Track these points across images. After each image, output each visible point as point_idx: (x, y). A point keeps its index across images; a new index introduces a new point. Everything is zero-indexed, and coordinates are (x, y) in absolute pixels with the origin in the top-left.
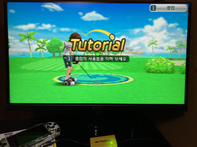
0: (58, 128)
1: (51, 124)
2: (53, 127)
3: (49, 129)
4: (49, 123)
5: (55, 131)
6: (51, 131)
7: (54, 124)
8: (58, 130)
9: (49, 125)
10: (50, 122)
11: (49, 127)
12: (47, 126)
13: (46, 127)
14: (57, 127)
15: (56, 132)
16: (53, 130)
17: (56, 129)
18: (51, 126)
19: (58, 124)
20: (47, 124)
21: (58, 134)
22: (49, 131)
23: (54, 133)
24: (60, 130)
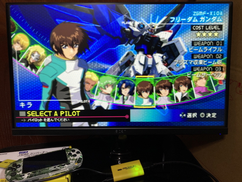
0: (80, 158)
1: (74, 151)
2: (75, 155)
3: (69, 157)
4: (72, 150)
6: (71, 159)
9: (71, 152)
10: (74, 149)
11: (70, 154)
12: (69, 152)
13: (68, 154)
15: (75, 162)
16: (73, 160)
17: (77, 159)
18: (73, 153)
19: (82, 153)
22: (68, 159)
23: (73, 163)
24: (82, 161)
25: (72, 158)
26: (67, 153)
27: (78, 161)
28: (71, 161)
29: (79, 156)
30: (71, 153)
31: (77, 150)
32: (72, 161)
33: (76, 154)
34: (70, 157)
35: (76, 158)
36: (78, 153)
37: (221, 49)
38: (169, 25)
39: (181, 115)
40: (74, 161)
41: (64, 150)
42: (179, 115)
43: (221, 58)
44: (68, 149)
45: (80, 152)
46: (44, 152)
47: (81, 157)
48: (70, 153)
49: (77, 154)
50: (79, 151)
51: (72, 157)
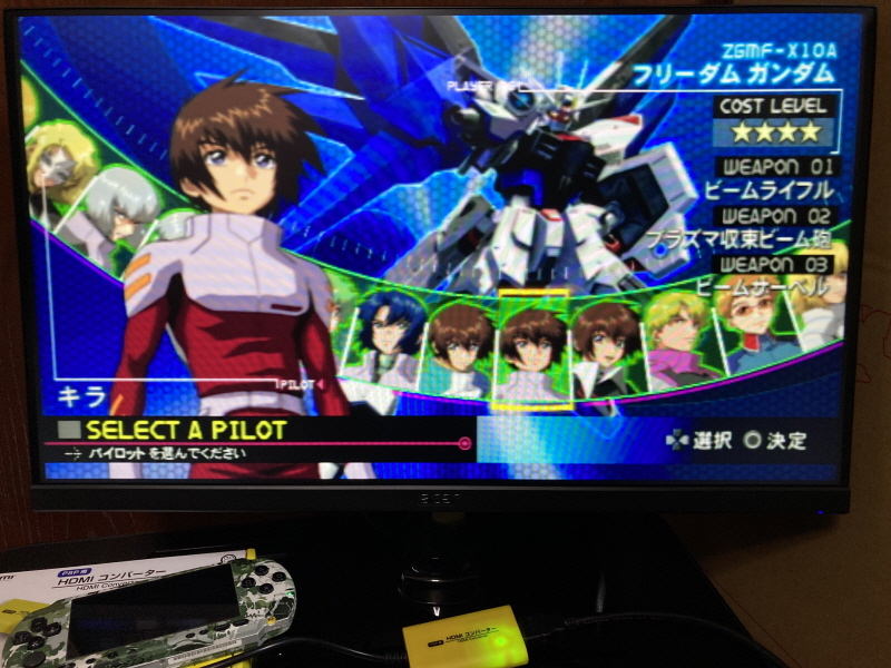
0: (285, 599)
1: (262, 571)
2: (267, 589)
3: (245, 594)
5: (268, 610)
6: (250, 604)
7: (275, 576)
9: (253, 575)
10: (262, 563)
11: (249, 583)
12: (244, 576)
15: (268, 614)
16: (258, 606)
17: (274, 603)
18: (260, 581)
19: (294, 579)
21: (278, 624)
22: (241, 602)
23: (259, 618)
24: (294, 608)
25: (255, 598)
26: (235, 577)
27: (280, 610)
28: (250, 611)
29: (284, 590)
30: (253, 580)
31: (274, 568)
32: (255, 611)
33: (270, 582)
34: (250, 594)
35: (269, 598)
36: (278, 577)
37: (829, 189)
38: (629, 97)
39: (670, 440)
40: (262, 611)
41: (228, 566)
42: (664, 440)
43: (827, 222)
44: (244, 561)
45: (288, 576)
46: (150, 572)
47: (290, 596)
48: (247, 578)
49: (274, 584)
50: (284, 571)
51: (254, 594)
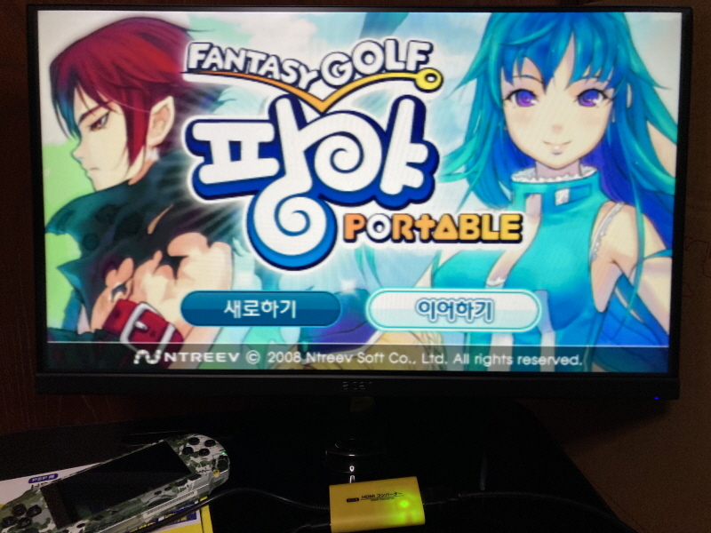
0: (221, 457)
1: (196, 441)
2: (204, 452)
3: (189, 459)
4: (189, 437)
5: (212, 466)
6: (196, 465)
7: (207, 443)
8: (220, 464)
9: (188, 445)
10: (192, 436)
11: (188, 451)
12: (182, 447)
13: (180, 453)
14: (216, 452)
15: (213, 468)
16: (203, 464)
17: (214, 461)
18: (196, 448)
19: (223, 444)
20: (182, 441)
21: (222, 476)
22: (188, 465)
23: (208, 472)
24: (229, 462)
25: (198, 460)
26: (175, 449)
28: (198, 469)
30: (190, 449)
31: (203, 439)
32: (203, 468)
33: (204, 447)
34: (192, 458)
35: (209, 458)
36: (210, 443)
40: (208, 467)
45: (216, 442)
47: (224, 454)
48: (185, 448)
49: (208, 448)
50: (211, 439)
51: (196, 457)
